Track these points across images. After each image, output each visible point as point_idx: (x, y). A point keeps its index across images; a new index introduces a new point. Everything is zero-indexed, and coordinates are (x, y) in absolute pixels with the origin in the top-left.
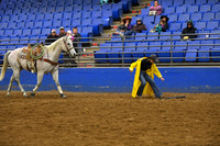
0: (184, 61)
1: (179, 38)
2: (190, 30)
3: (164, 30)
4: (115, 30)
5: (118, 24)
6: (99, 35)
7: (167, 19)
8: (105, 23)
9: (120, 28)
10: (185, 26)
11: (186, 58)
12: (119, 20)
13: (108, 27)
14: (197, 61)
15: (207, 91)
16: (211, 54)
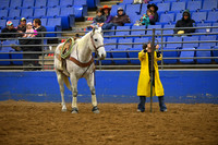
0: (178, 62)
1: (172, 33)
2: (186, 23)
3: (152, 23)
4: (89, 23)
5: (94, 15)
6: (70, 29)
7: (156, 8)
8: (76, 14)
9: (97, 20)
10: (179, 17)
11: (181, 58)
12: (95, 9)
13: (81, 19)
14: (195, 62)
15: (208, 101)
16: (212, 53)
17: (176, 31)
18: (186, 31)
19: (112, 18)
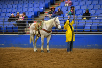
1: (81, 19)
2: (87, 14)
4: (46, 14)
5: (48, 11)
6: (38, 17)
9: (49, 13)
10: (84, 12)
11: (85, 29)
12: (48, 8)
15: (96, 47)
16: (98, 27)
17: (83, 18)
18: (87, 18)
19: (56, 12)
